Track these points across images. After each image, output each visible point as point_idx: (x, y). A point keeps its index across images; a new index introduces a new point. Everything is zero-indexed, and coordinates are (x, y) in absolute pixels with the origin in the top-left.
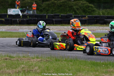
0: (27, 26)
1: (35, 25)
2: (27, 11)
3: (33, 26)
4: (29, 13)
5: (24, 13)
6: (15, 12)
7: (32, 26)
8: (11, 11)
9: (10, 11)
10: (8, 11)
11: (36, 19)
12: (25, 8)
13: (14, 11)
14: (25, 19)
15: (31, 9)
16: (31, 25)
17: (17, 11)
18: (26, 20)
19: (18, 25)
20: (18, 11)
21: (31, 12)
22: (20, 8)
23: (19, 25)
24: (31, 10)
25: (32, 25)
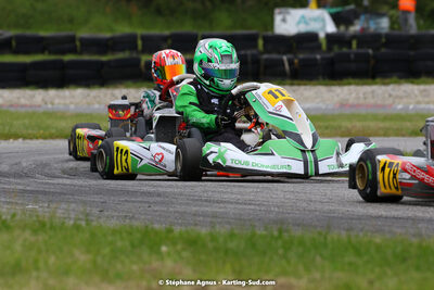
0: (326, 85)
1: (366, 81)
2: (362, 17)
3: (352, 87)
4: (372, 27)
5: (347, 28)
6: (307, 23)
7: (346, 88)
8: (288, 18)
9: (284, 20)
10: (278, 18)
11: (370, 51)
12: (352, 7)
13: (303, 20)
14: (318, 57)
15: (385, 9)
16: (345, 81)
17: (315, 20)
18: (322, 59)
19: (289, 81)
20: (323, 20)
21: (384, 23)
22: (333, 6)
23: (292, 84)
24: (383, 15)
25: (351, 81)
